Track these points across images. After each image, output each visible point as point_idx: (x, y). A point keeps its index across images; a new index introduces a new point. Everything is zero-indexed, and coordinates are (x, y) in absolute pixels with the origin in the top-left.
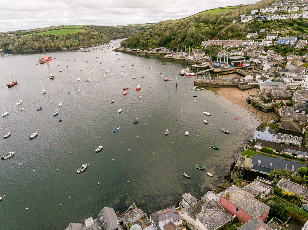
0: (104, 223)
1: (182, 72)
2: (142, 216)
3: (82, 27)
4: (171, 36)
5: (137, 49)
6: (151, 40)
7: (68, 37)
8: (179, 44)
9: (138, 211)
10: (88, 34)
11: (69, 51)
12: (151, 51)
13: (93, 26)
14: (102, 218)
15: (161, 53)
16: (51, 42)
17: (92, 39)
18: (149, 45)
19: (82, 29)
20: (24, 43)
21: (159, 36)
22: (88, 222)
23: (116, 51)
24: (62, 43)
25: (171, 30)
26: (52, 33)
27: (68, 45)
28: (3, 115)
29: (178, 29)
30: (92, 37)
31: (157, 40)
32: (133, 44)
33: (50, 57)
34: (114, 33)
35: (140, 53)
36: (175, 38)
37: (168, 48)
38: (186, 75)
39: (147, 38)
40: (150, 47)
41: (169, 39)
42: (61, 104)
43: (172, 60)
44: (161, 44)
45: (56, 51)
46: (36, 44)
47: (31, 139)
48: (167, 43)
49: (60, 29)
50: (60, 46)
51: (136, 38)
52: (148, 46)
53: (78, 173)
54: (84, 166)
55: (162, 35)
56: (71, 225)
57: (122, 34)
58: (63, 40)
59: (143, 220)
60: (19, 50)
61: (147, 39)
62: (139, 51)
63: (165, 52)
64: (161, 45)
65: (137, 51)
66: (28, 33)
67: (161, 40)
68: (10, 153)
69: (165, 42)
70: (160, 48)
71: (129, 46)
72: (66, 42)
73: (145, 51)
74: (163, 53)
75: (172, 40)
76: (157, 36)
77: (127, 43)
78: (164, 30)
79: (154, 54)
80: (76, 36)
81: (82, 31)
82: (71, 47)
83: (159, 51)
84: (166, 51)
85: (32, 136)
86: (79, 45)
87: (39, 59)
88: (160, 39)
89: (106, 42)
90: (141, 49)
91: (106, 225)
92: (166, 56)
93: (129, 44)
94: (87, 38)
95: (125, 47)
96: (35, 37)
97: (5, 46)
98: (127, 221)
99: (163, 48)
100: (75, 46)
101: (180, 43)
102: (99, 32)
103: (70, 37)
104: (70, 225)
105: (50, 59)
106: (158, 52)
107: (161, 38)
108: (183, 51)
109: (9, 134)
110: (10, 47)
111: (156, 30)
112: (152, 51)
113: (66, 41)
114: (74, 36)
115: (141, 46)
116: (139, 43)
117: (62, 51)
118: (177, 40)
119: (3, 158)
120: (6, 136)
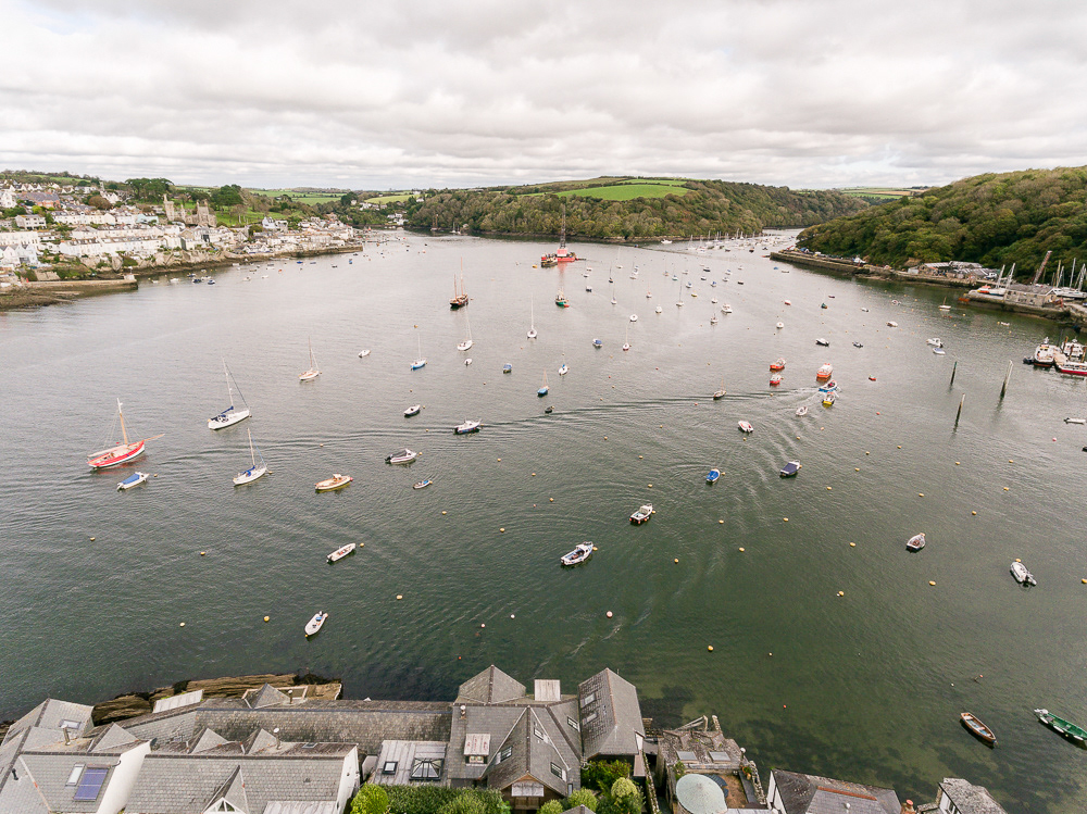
0: (594, 716)
1: (1043, 354)
2: (735, 765)
3: (684, 183)
4: (1020, 222)
5: (857, 260)
6: (921, 232)
7: (637, 206)
8: (1052, 255)
9: (725, 742)
10: (698, 202)
11: (627, 244)
12: (913, 272)
13: (720, 181)
14: (591, 698)
15: (955, 280)
16: (586, 216)
17: (703, 219)
18: (908, 250)
19: (682, 186)
20: (520, 215)
21: (963, 221)
22: (543, 690)
23: (775, 257)
24: (616, 221)
25: (1024, 200)
26: (595, 193)
27: (631, 228)
28: (413, 365)
29: (1063, 199)
30: (708, 212)
31: (950, 231)
32: (847, 240)
33: (573, 254)
34: (783, 209)
35: (867, 272)
36: (1035, 231)
37: (991, 267)
38: (1058, 370)
39: (906, 223)
40: (912, 255)
41: (1005, 234)
42: (566, 368)
43: (1003, 310)
44: (962, 250)
45: (591, 242)
46: (548, 219)
47: (457, 432)
48: (994, 249)
49: (621, 184)
50: (607, 230)
51: (863, 223)
52: (905, 253)
53: (563, 565)
54: (587, 548)
55: (975, 218)
56: (492, 672)
57: (810, 213)
58: (619, 213)
59: (737, 782)
60: (504, 230)
61: (908, 228)
62: (862, 265)
63: (973, 280)
64: (963, 255)
65: (857, 264)
66: (537, 191)
67: (969, 235)
68: (408, 451)
69: (984, 244)
70: (956, 263)
71: (825, 247)
72: (625, 220)
73: (887, 267)
74: (965, 281)
75: (1020, 238)
76: (952, 219)
77: (822, 237)
78: (990, 200)
79: (922, 280)
80: (659, 207)
81: (681, 192)
82: (636, 234)
83: (948, 274)
84: (982, 277)
85: (462, 428)
86: (661, 233)
87: (544, 256)
88: (963, 230)
89: (749, 232)
90: (871, 262)
91: (597, 725)
92: (973, 293)
93: (828, 241)
94: (690, 214)
95: (813, 249)
96: (549, 200)
97: (475, 218)
98: (673, 755)
99: (968, 264)
100: (648, 234)
101: (1057, 252)
102: (735, 200)
103: (641, 206)
104: (488, 670)
105: (571, 257)
106: (940, 278)
107: (971, 229)
108: (1065, 283)
109: (416, 409)
110: (486, 222)
111: (953, 199)
112: (916, 272)
113: (627, 218)
114: (652, 205)
115: (873, 251)
116: (868, 241)
117: (609, 243)
118: (1043, 239)
119: (389, 458)
120: (409, 412)
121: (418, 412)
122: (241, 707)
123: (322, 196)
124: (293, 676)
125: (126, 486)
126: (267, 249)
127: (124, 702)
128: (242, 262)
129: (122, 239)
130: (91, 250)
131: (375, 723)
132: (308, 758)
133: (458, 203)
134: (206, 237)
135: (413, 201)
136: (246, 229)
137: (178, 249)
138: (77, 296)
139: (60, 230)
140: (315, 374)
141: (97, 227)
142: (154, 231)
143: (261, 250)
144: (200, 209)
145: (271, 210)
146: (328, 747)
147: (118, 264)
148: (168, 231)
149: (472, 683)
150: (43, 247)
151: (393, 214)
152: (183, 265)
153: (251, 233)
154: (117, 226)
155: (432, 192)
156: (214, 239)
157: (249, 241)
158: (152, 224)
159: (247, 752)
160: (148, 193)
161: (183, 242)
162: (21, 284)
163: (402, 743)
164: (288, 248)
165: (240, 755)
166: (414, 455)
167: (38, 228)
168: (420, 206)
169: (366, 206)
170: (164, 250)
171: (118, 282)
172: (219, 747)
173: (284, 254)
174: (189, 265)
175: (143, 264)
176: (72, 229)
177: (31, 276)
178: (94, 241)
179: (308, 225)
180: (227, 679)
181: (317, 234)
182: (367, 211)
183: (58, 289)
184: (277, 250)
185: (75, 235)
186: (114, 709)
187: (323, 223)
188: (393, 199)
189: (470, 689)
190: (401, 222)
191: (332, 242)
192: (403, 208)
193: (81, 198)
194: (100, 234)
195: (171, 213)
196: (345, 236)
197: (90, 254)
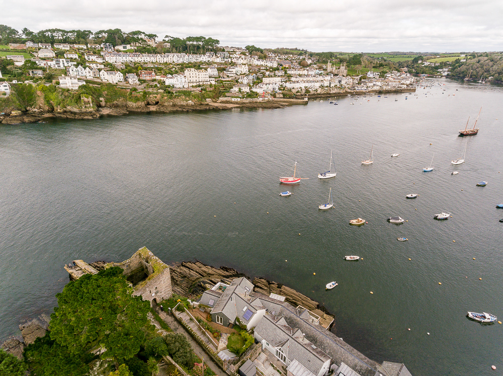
28: (425, 169)
47: (436, 218)
68: (400, 218)
85: (440, 216)
97: (500, 73)
119: (390, 219)
120: (409, 196)
121: (415, 197)
122: (295, 313)
123: (403, 57)
124: (317, 303)
125: (282, 195)
126: (365, 88)
127: (263, 282)
128: (352, 94)
129: (308, 82)
130: (297, 86)
131: (341, 352)
132: (311, 353)
133: (491, 63)
134: (340, 82)
135: (457, 61)
136: (358, 78)
137: (327, 87)
138: (287, 105)
139: (288, 77)
140: (370, 163)
141: (300, 76)
142: (321, 78)
143: (363, 88)
144: (342, 67)
145: (374, 67)
146: (320, 352)
147: (304, 91)
148: (326, 78)
149: (390, 364)
150: (281, 84)
151: (442, 68)
152: (327, 94)
153: (360, 79)
154: (308, 76)
155: (473, 55)
156: (343, 82)
157: (358, 84)
158: (320, 75)
159: (293, 335)
160: (323, 59)
161: (330, 83)
162: (271, 98)
163: (349, 369)
164: (376, 88)
165: (290, 335)
166: (403, 220)
167: (281, 76)
168: (462, 64)
169: (426, 64)
170: (322, 87)
171: (302, 100)
172: (285, 326)
173: (373, 91)
174: (330, 94)
175: (312, 92)
176: (292, 76)
177: (274, 96)
178: (298, 82)
179: (390, 75)
180: (294, 292)
181: (393, 80)
182: (426, 67)
183: (281, 101)
184: (370, 89)
185: (293, 79)
186: (259, 283)
187: (399, 74)
188: (444, 60)
189: (388, 367)
190: (446, 74)
191: (400, 86)
192: (450, 65)
193: (298, 61)
194: (300, 79)
195: (329, 69)
196: (408, 82)
197: (295, 87)
